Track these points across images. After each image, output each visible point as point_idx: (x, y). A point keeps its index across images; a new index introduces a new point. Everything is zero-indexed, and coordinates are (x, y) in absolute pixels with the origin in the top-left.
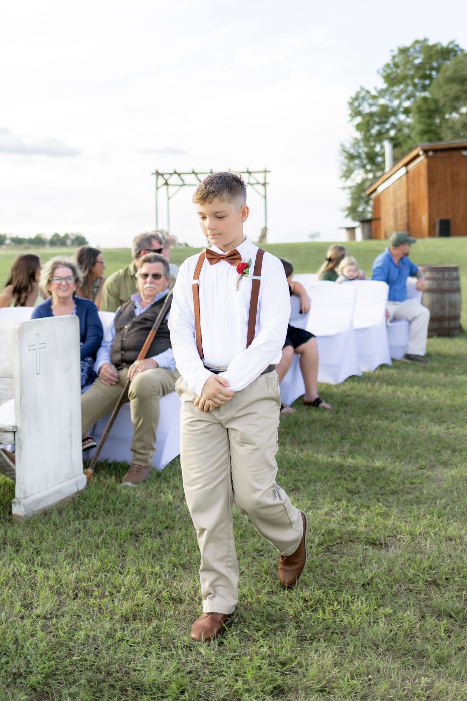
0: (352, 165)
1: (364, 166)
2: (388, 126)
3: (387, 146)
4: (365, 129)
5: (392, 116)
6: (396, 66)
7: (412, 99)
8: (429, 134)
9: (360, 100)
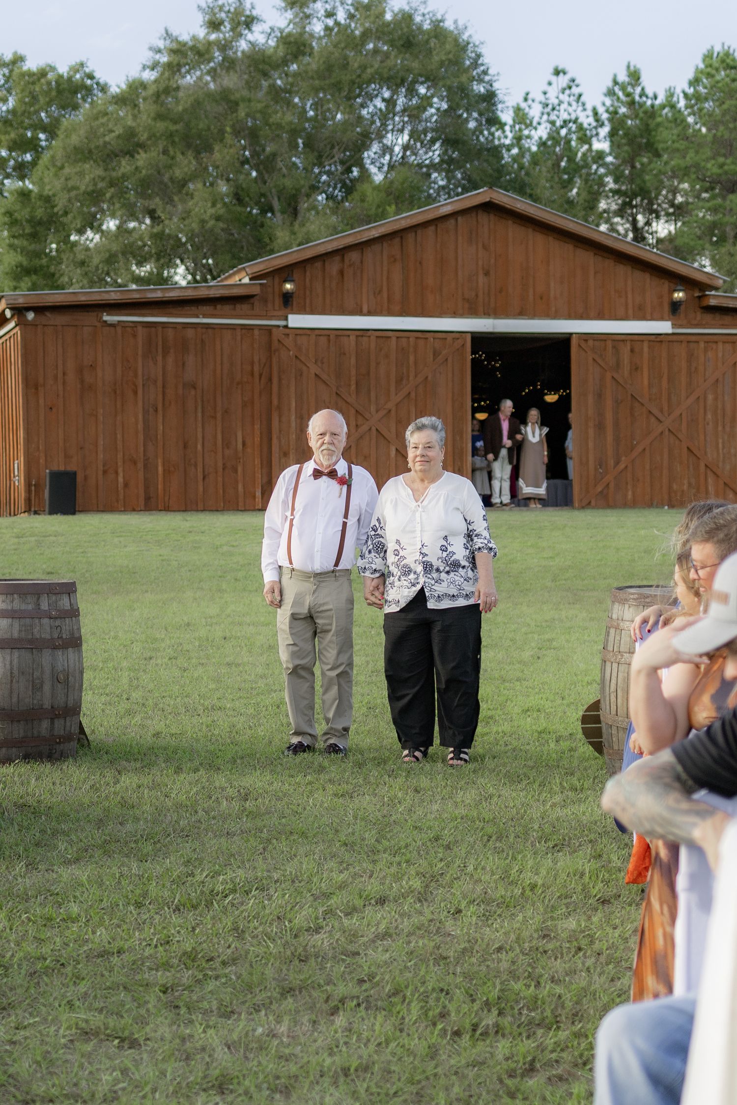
8: (34, 277)
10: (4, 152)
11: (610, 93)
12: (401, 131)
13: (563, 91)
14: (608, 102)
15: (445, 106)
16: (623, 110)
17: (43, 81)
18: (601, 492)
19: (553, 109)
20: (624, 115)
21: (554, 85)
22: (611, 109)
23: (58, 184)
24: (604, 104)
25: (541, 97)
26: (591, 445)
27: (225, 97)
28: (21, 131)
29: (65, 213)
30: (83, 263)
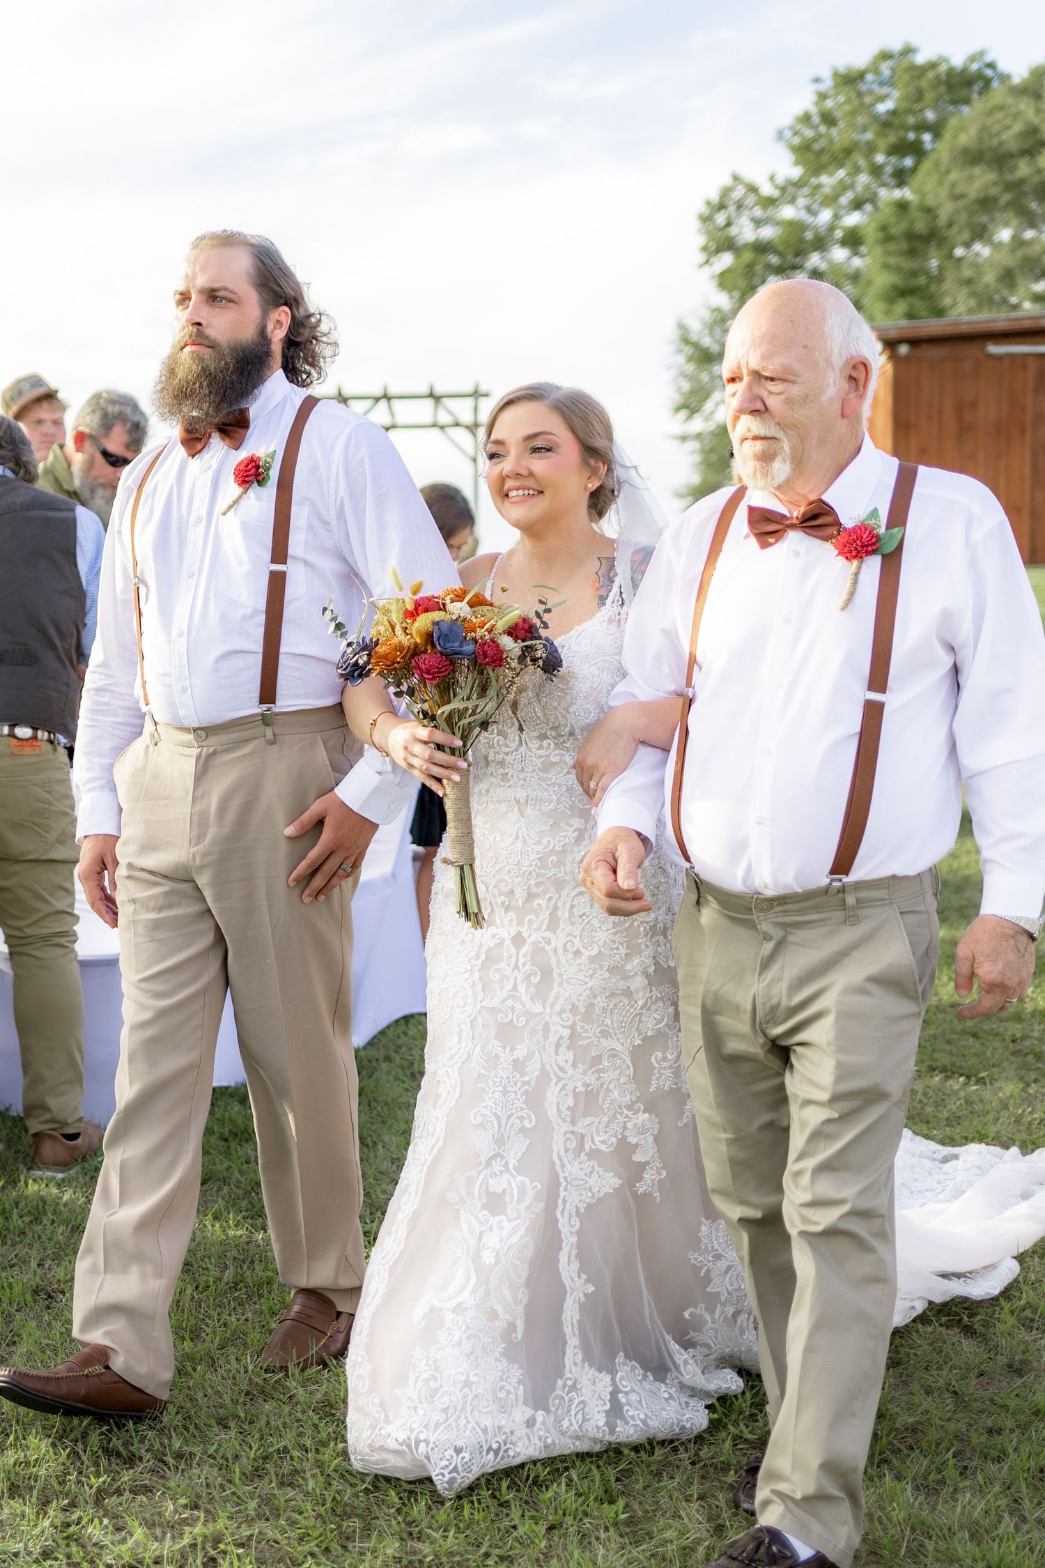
0: (705, 377)
4: (742, 283)
5: (815, 250)
6: (828, 119)
7: (868, 207)
8: (910, 299)
9: (732, 209)
10: (880, 158)
17: (931, 75)
23: (944, 192)
28: (901, 133)
29: (950, 225)
30: (969, 282)
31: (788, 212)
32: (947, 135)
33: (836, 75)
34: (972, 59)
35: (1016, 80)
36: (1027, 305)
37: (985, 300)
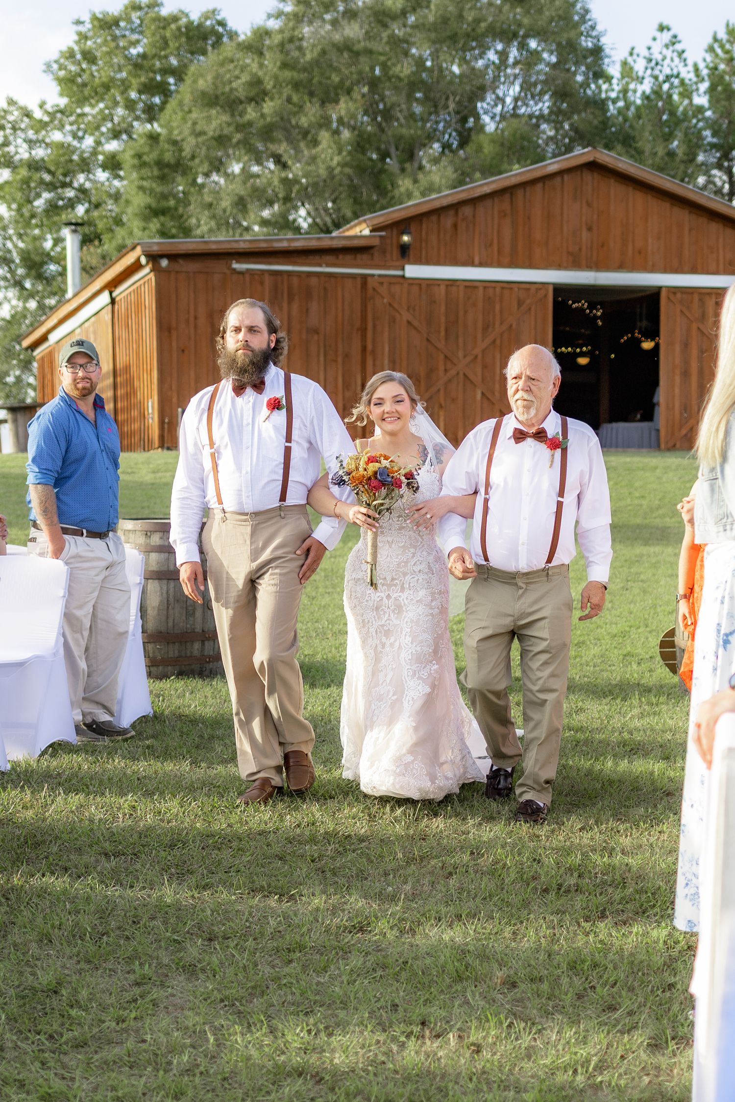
1: (18, 284)
2: (70, 193)
3: (70, 240)
4: (19, 196)
5: (83, 172)
6: (89, 57)
7: (124, 137)
8: (162, 218)
9: (8, 131)
10: (133, 95)
11: (711, 49)
12: (513, 83)
13: (667, 46)
14: (709, 58)
15: (554, 59)
16: (722, 66)
17: (173, 26)
18: (686, 435)
19: (657, 64)
20: (724, 72)
21: (658, 41)
22: (711, 65)
23: (187, 128)
24: (705, 60)
25: (645, 53)
26: (677, 391)
27: (346, 47)
28: (151, 75)
29: (193, 157)
30: (210, 205)
31: (57, 136)
32: (188, 80)
33: (94, 18)
34: (206, 16)
35: (242, 38)
36: (256, 228)
37: (222, 223)
